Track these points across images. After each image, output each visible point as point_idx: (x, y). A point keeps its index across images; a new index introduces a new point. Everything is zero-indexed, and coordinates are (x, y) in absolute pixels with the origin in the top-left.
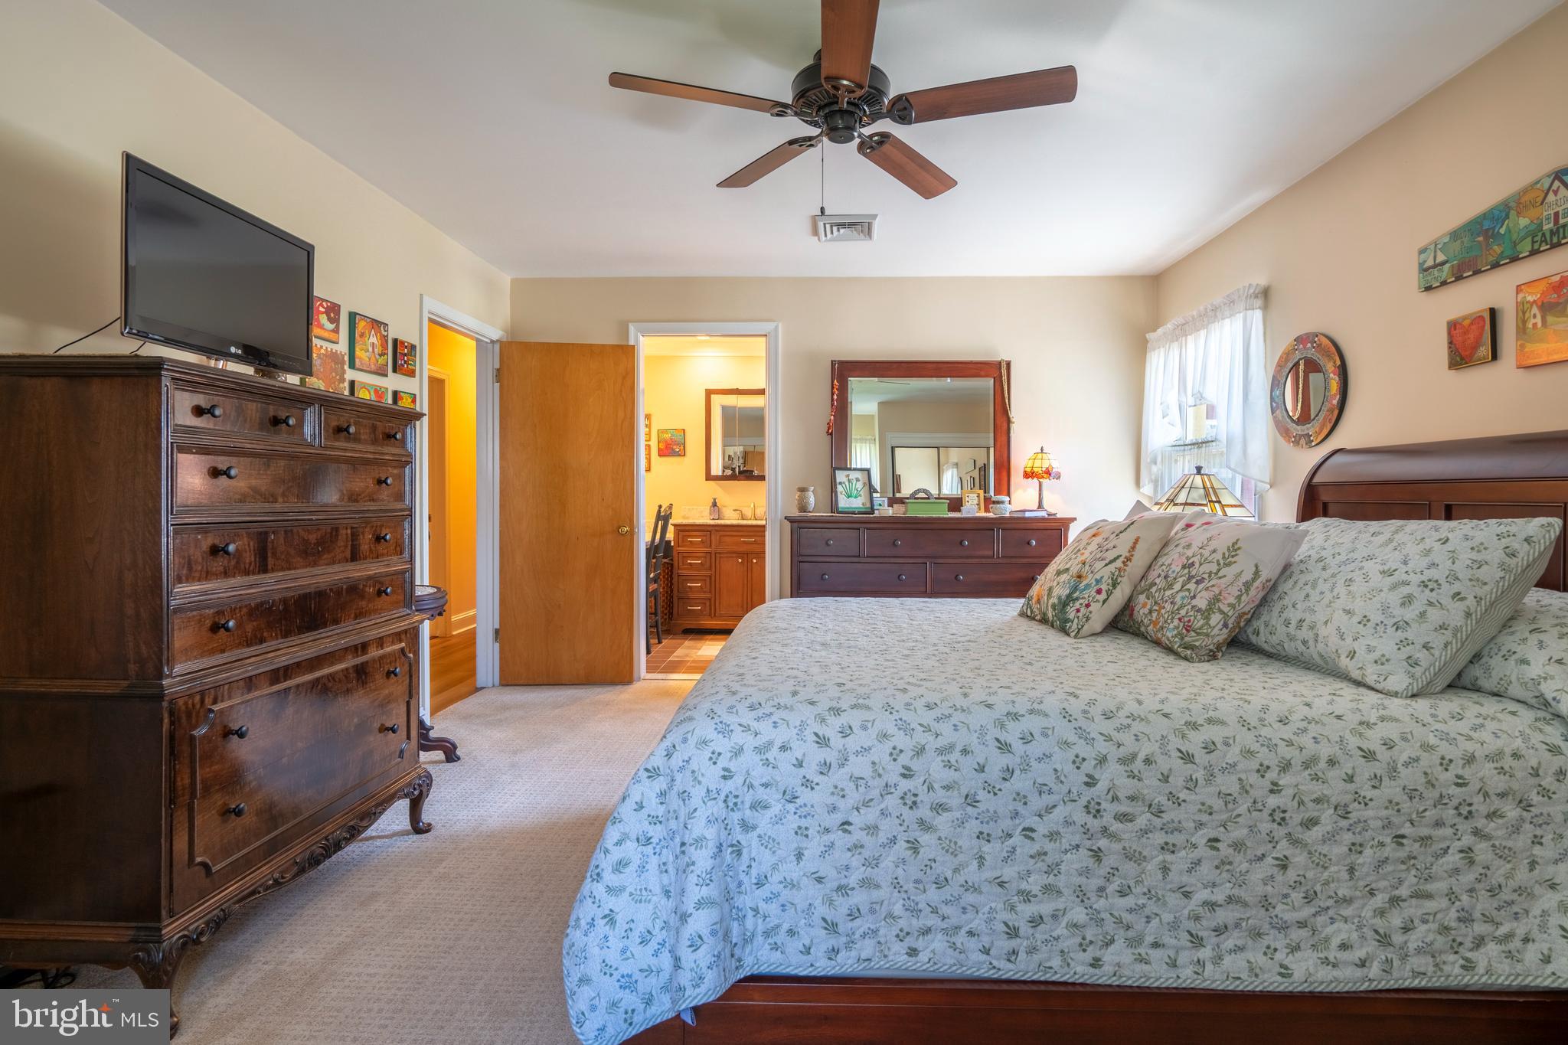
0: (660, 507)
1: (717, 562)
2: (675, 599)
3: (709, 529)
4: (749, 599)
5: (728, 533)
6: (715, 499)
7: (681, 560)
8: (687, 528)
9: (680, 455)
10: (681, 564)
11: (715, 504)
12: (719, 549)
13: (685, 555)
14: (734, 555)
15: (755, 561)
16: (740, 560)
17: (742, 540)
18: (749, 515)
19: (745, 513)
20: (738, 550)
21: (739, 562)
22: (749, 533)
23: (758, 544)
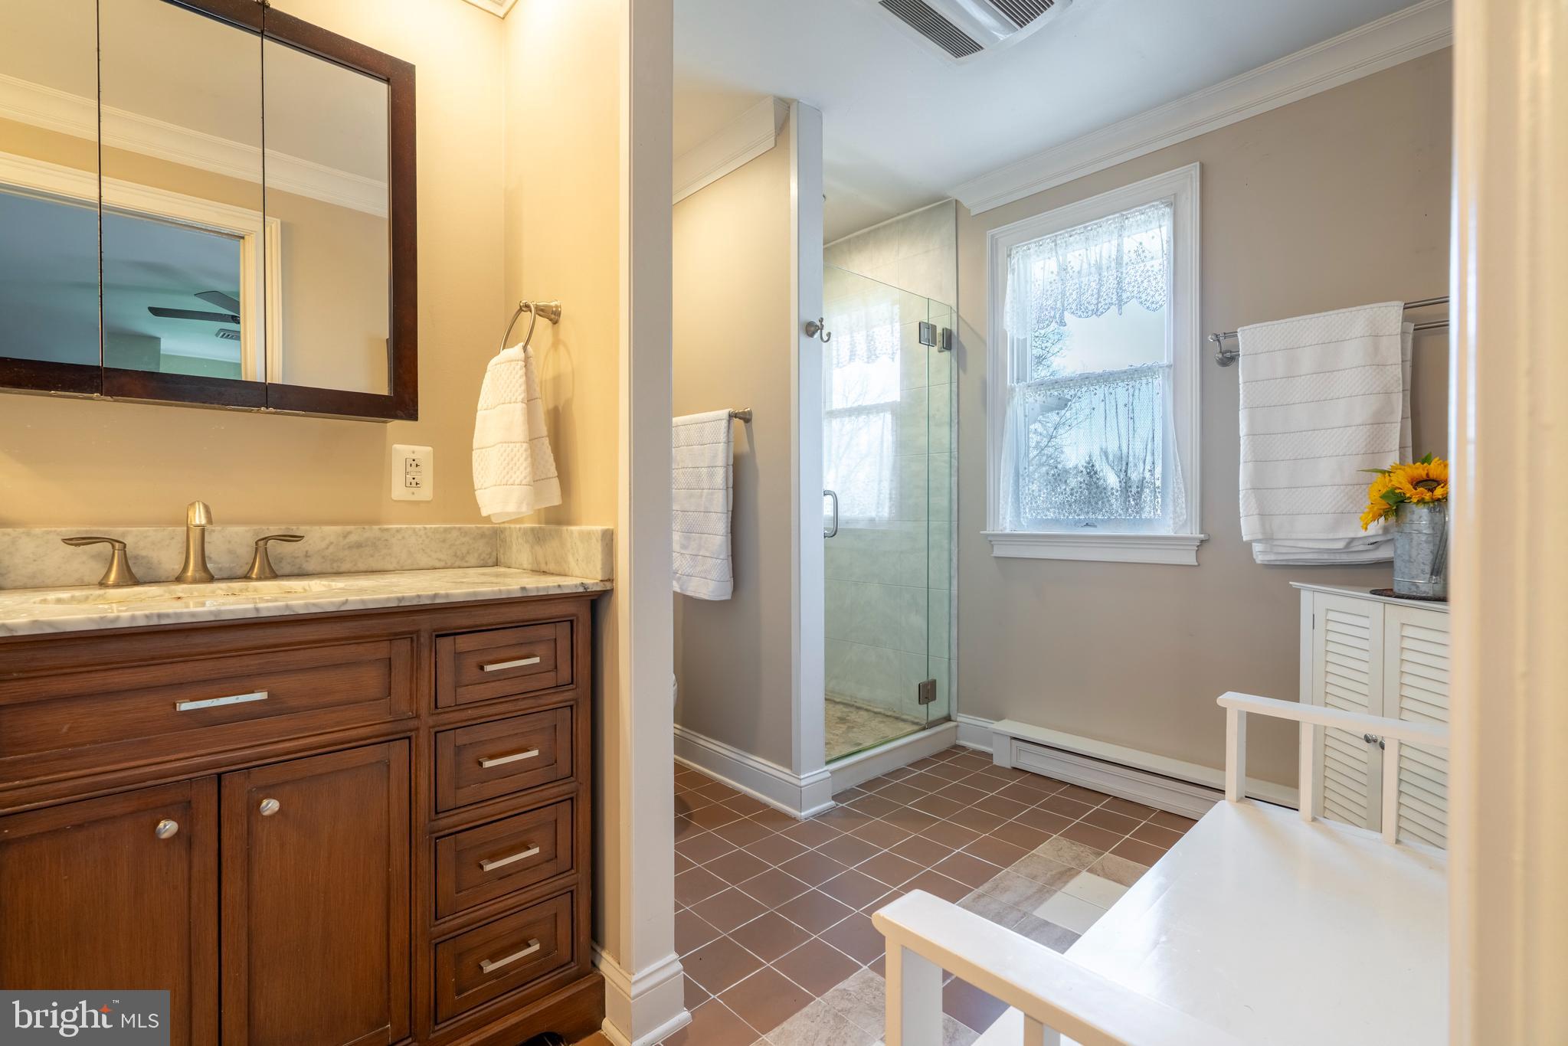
14: (123, 806)
15: (271, 806)
16: (168, 828)
17: (185, 706)
18: (169, 559)
19: (144, 553)
20: (154, 768)
21: (164, 836)
22: (233, 665)
23: (293, 711)
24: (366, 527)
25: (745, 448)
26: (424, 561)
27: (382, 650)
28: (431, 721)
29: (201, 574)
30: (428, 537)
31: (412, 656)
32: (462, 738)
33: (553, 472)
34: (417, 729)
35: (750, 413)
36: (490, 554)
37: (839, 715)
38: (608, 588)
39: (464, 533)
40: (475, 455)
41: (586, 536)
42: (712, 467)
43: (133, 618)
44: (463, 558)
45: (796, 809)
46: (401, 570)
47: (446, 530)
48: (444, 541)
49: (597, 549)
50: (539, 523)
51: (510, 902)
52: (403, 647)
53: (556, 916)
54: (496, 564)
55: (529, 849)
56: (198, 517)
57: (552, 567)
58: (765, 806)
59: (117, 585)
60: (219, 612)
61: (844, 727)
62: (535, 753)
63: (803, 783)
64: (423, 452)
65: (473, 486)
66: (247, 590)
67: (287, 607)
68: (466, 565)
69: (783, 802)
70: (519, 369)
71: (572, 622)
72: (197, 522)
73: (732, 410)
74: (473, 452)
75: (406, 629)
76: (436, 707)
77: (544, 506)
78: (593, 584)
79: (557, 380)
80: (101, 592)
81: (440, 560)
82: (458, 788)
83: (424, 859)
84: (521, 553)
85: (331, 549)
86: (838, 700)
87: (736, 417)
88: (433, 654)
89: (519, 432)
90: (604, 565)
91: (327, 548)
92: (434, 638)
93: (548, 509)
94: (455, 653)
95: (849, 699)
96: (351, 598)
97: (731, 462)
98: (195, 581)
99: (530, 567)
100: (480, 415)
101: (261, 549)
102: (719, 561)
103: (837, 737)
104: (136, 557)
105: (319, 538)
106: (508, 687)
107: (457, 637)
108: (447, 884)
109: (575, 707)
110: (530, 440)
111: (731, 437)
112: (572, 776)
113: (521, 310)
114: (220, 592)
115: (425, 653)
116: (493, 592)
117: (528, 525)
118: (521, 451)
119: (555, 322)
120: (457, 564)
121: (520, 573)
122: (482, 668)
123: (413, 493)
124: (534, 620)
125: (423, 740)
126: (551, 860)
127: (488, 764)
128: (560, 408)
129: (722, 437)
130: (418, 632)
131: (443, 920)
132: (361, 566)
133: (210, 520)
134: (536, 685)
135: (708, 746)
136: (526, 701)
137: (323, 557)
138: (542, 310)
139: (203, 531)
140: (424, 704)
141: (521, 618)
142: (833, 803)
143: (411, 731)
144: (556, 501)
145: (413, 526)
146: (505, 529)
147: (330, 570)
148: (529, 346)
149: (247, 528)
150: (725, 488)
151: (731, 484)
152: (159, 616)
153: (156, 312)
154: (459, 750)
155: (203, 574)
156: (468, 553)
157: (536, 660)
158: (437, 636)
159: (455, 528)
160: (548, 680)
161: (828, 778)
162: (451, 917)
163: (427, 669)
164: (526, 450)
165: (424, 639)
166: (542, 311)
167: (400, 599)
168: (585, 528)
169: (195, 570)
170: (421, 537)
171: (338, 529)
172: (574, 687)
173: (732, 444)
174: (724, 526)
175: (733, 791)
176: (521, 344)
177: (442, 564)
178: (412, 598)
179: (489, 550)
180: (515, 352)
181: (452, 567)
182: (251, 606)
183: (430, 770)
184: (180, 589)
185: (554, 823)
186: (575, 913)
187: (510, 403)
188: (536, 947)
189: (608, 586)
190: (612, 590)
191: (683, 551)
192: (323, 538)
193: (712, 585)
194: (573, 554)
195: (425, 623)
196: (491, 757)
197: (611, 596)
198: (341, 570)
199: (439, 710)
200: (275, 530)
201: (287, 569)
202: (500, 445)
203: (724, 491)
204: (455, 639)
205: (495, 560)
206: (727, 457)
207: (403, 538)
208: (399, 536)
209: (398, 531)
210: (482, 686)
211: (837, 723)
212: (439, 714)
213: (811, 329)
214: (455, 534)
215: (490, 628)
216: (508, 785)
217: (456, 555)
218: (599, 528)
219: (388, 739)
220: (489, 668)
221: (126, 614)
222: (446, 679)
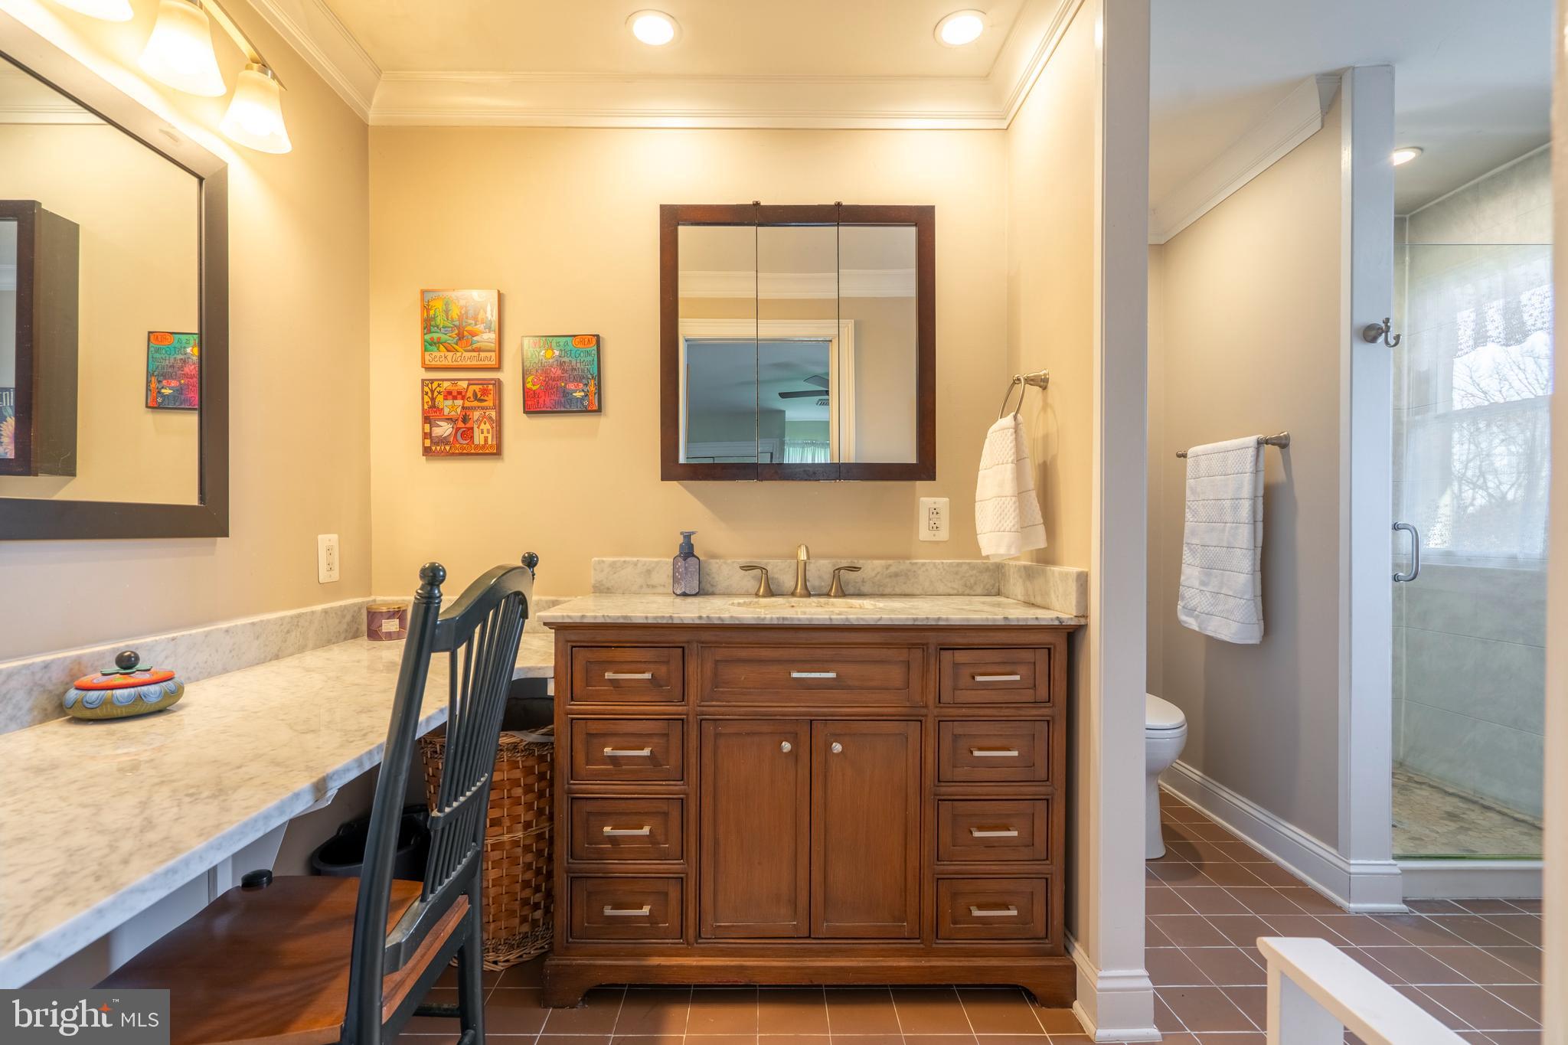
0: (433, 577)
1: (707, 754)
2: (561, 881)
3: (681, 637)
4: (817, 876)
5: (743, 653)
6: (688, 537)
7: (579, 746)
8: (601, 637)
9: (586, 411)
10: (580, 758)
11: (687, 551)
12: (714, 708)
13: (594, 727)
14: (765, 728)
15: (837, 747)
16: (786, 746)
17: (795, 675)
18: (788, 581)
19: (776, 576)
20: (780, 709)
21: (785, 751)
22: (819, 653)
23: (849, 688)
24: (901, 561)
25: (1280, 476)
26: (941, 589)
27: (903, 655)
28: (936, 711)
29: (804, 592)
30: (944, 570)
31: (923, 662)
32: (959, 729)
33: (1039, 519)
34: (926, 716)
35: (1287, 437)
36: (993, 585)
37: (1449, 809)
38: (1083, 623)
39: (972, 567)
40: (977, 505)
41: (1065, 576)
42: (1237, 499)
43: (772, 619)
44: (971, 588)
45: (1345, 900)
46: (925, 594)
47: (959, 565)
48: (957, 573)
49: (1072, 587)
50: (1032, 561)
51: (993, 867)
52: (917, 654)
53: (1032, 895)
54: (998, 594)
55: (1009, 830)
56: (803, 556)
57: (1038, 600)
58: (1301, 882)
59: (764, 596)
60: (812, 619)
61: (1453, 826)
62: (1015, 753)
63: (1353, 869)
64: (943, 502)
65: (976, 532)
66: (827, 604)
67: (847, 619)
68: (973, 593)
69: (1325, 885)
70: (1010, 435)
71: (1049, 649)
72: (803, 559)
73: (1261, 436)
74: (976, 504)
75: (919, 642)
76: (940, 702)
77: (1034, 548)
78: (1068, 619)
79: (1046, 438)
80: (756, 600)
81: (953, 589)
82: (954, 767)
83: (930, 814)
84: (1017, 587)
85: (879, 577)
86: (1451, 790)
87: (1267, 444)
88: (938, 662)
89: (1009, 488)
90: (1078, 603)
91: (876, 576)
92: (938, 650)
93: (1038, 550)
94: (954, 663)
95: (1472, 793)
96: (884, 616)
97: (1261, 492)
98: (801, 596)
99: (1022, 599)
100: (981, 473)
101: (836, 576)
102: (1244, 602)
103: (1435, 835)
104: (772, 578)
105: (872, 568)
106: (995, 697)
107: (955, 651)
108: (946, 836)
109: (1051, 724)
110: (1018, 494)
111: (1261, 466)
112: (1048, 780)
113: (1014, 383)
114: (814, 604)
115: (932, 661)
116: (982, 620)
117: (1023, 563)
118: (1010, 504)
119: (1045, 388)
120: (966, 593)
121: (1013, 603)
122: (974, 678)
123: (934, 535)
124: (1016, 645)
125: (931, 725)
126: (1028, 846)
127: (977, 753)
128: (1048, 463)
129: (1249, 465)
130: (927, 644)
131: (942, 863)
132: (898, 590)
133: (808, 558)
134: (1017, 698)
135: (1234, 802)
136: (1007, 710)
137: (873, 583)
138: (1032, 380)
139: (805, 564)
140: (931, 698)
141: (1005, 642)
142: (1404, 907)
143: (922, 716)
144: (1042, 543)
145: (934, 561)
146: (1005, 564)
147: (878, 593)
148: (1019, 415)
149: (829, 561)
150: (1252, 522)
151: (1260, 516)
152: (784, 619)
153: (783, 395)
154: (956, 737)
155: (806, 592)
156: (975, 584)
157: (1017, 678)
158: (941, 649)
159: (965, 563)
160: (1028, 695)
161: (1396, 874)
162: (948, 863)
163: (934, 673)
164: (1015, 503)
165: (932, 650)
166: (1030, 381)
167: (915, 620)
168: (1065, 569)
169: (801, 589)
170: (939, 569)
171: (883, 562)
172: (1051, 705)
173: (1262, 475)
174: (1250, 564)
175: (1261, 857)
176: (1013, 413)
177: (955, 592)
178: (923, 619)
179: (993, 582)
180: (1007, 421)
181: (963, 595)
182: (827, 617)
183: (934, 748)
184: (794, 600)
185: (1031, 816)
186: (1049, 898)
187: (1003, 464)
188: (1014, 913)
189: (1082, 622)
190: (1087, 625)
191: (1204, 588)
192: (873, 570)
193: (1234, 627)
194: (1055, 591)
195: (933, 639)
196: (980, 749)
197: (1086, 630)
198: (884, 593)
199: (942, 705)
200: (844, 563)
201: (851, 590)
202: (994, 499)
203: (1251, 526)
204: (953, 653)
205: (996, 590)
206: (1255, 488)
207: (927, 570)
208: (924, 569)
209: (923, 564)
210: (973, 692)
211: (1442, 818)
212: (941, 707)
213: (1371, 334)
214: (965, 568)
215: (980, 647)
216: (994, 774)
217: (966, 586)
218: (1074, 570)
219: (906, 719)
220: (979, 679)
221: (768, 616)
222: (947, 683)
